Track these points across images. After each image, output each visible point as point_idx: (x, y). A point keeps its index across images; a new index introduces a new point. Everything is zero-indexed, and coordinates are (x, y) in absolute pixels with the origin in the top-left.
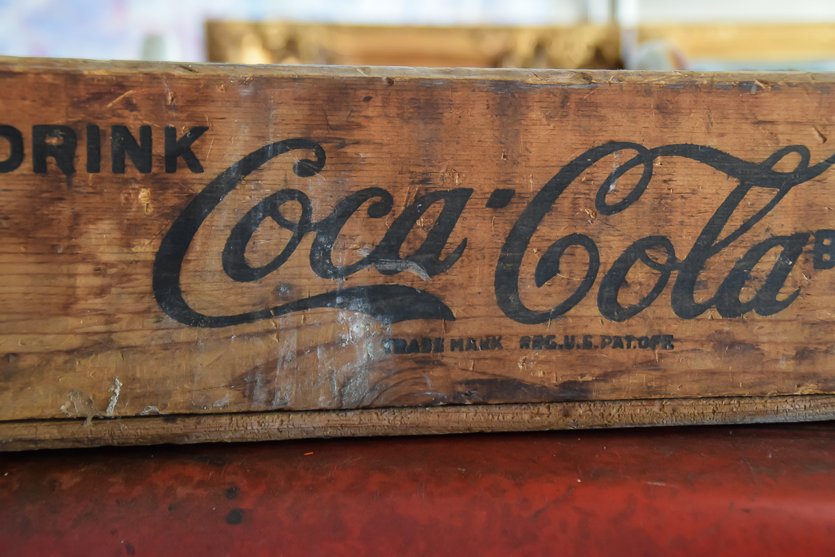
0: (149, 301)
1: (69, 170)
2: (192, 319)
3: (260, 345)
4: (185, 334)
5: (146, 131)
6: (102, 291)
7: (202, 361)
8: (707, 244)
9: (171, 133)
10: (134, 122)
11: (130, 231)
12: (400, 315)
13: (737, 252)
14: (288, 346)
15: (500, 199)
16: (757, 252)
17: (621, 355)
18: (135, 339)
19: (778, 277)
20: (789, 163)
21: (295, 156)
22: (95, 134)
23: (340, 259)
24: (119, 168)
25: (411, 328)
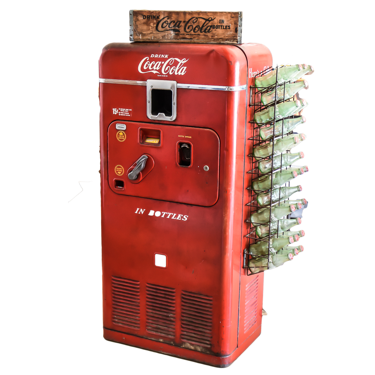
0: (155, 30)
1: (149, 19)
2: (159, 31)
3: (164, 34)
4: (158, 32)
5: (155, 16)
6: (152, 29)
7: (159, 35)
8: (203, 26)
9: (157, 16)
10: (154, 15)
11: (154, 24)
12: (176, 32)
13: (205, 27)
14: (166, 34)
15: (184, 22)
16: (208, 27)
17: (195, 36)
18: (154, 33)
19: (210, 29)
20: (210, 19)
21: (167, 18)
22: (151, 16)
23: (171, 27)
24: (153, 19)
25: (177, 33)
